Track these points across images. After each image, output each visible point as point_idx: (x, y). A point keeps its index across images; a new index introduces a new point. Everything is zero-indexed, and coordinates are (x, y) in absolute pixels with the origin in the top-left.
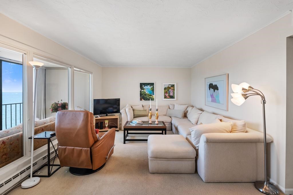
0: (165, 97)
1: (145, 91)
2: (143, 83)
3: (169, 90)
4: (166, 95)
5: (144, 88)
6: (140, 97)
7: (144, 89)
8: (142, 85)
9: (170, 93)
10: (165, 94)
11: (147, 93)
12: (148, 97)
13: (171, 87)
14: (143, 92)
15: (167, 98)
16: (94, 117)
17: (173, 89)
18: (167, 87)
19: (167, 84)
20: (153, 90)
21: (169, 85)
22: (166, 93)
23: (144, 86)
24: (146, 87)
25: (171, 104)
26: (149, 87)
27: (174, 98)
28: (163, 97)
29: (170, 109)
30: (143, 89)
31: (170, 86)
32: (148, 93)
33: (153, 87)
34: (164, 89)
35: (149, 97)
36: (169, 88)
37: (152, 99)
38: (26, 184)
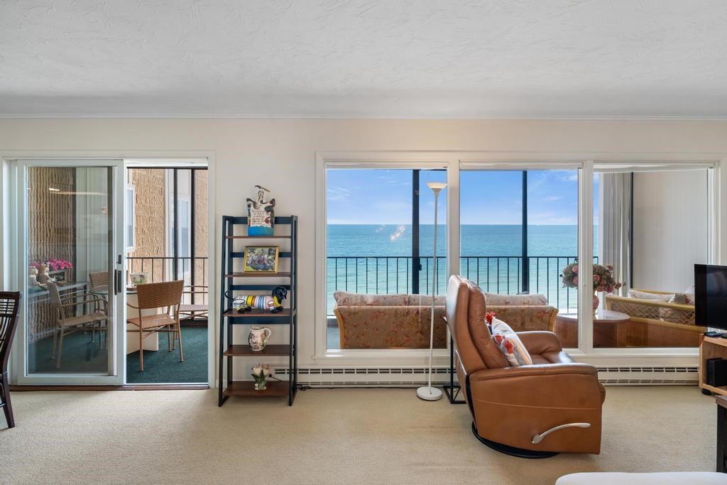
38: (424, 392)
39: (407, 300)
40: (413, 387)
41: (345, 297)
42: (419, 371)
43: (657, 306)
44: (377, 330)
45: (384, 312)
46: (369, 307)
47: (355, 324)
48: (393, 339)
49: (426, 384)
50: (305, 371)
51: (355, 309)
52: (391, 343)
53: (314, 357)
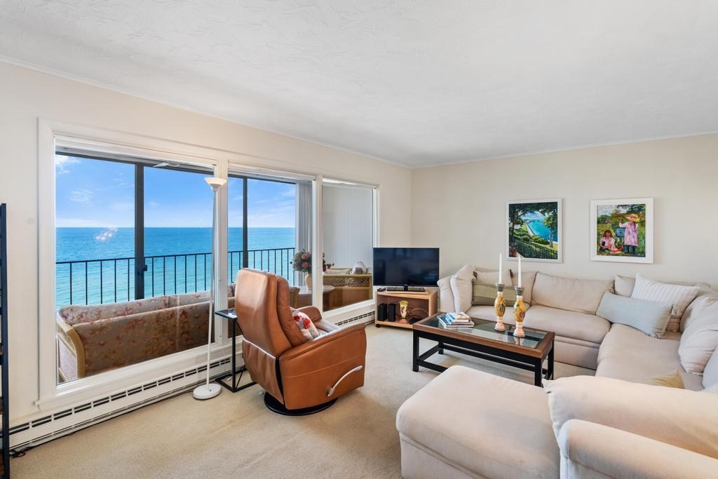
0: (602, 250)
1: (524, 227)
2: (520, 204)
3: (621, 225)
4: (604, 243)
5: (523, 218)
6: (510, 245)
7: (521, 223)
8: (516, 211)
9: (621, 237)
10: (603, 239)
11: (531, 234)
12: (536, 246)
13: (629, 213)
14: (517, 230)
15: (609, 254)
16: (375, 288)
17: (638, 220)
18: (609, 212)
19: (611, 202)
20: (553, 225)
21: (618, 206)
22: (605, 236)
23: (524, 214)
24: (528, 217)
25: (620, 277)
26: (539, 216)
27: (643, 254)
28: (594, 247)
29: (615, 293)
30: (518, 223)
31: (623, 211)
32: (536, 233)
33: (555, 216)
34: (599, 222)
35: (539, 247)
36: (618, 217)
37: (551, 255)
38: (200, 392)
39: (167, 301)
40: (189, 390)
41: (80, 312)
42: (190, 373)
43: (344, 277)
44: (134, 342)
45: (143, 320)
46: (120, 317)
47: (102, 342)
48: (155, 348)
49: (203, 382)
50: (24, 427)
51: (101, 324)
52: (152, 353)
53: (37, 403)
